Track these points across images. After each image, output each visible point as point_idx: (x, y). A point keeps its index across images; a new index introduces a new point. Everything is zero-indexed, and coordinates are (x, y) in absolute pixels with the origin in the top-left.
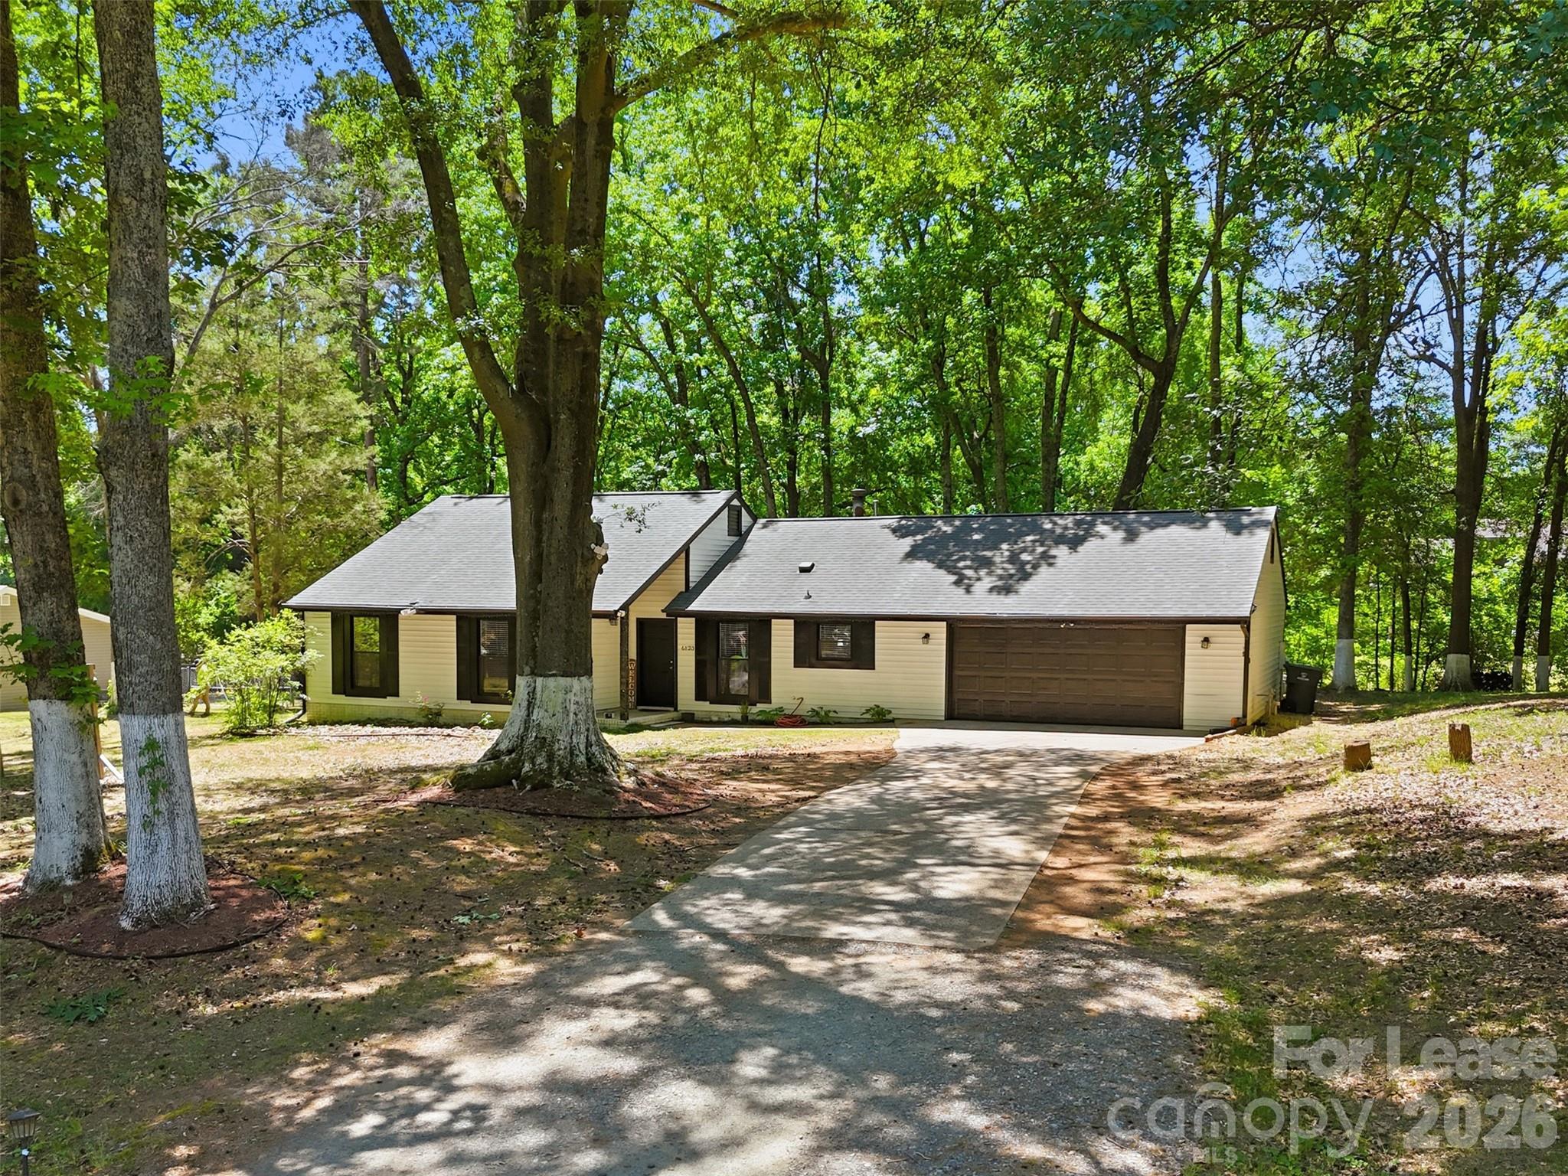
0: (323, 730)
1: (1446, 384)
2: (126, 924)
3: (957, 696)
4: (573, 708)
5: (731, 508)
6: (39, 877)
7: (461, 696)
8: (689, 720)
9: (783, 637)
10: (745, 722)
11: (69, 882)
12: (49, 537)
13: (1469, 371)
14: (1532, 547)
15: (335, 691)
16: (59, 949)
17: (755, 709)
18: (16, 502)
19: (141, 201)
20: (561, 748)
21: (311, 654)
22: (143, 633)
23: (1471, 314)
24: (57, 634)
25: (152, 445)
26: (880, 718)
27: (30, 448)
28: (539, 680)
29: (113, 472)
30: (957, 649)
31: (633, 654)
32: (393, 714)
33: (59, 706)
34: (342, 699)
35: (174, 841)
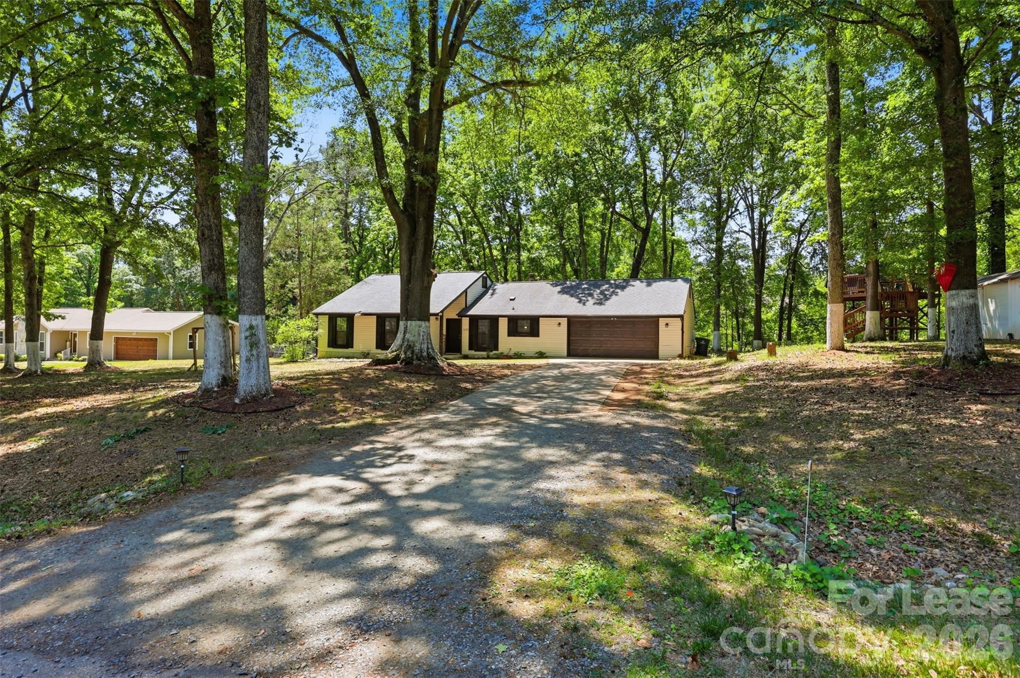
0: (323, 360)
1: (748, 241)
2: (237, 401)
3: (571, 347)
4: (422, 333)
5: (484, 278)
6: (204, 387)
7: (377, 348)
8: (466, 357)
9: (503, 325)
10: (488, 358)
11: (216, 389)
12: (215, 249)
13: (757, 236)
14: (783, 301)
15: (329, 346)
16: (209, 410)
17: (491, 353)
18: (203, 235)
19: (259, 113)
20: (417, 349)
21: (320, 331)
22: (250, 281)
23: (756, 215)
24: (217, 288)
25: (258, 206)
26: (541, 355)
27: (210, 213)
28: (409, 322)
29: (242, 217)
30: (572, 329)
31: (444, 332)
32: (351, 355)
33: (215, 317)
34: (331, 349)
35: (259, 367)
